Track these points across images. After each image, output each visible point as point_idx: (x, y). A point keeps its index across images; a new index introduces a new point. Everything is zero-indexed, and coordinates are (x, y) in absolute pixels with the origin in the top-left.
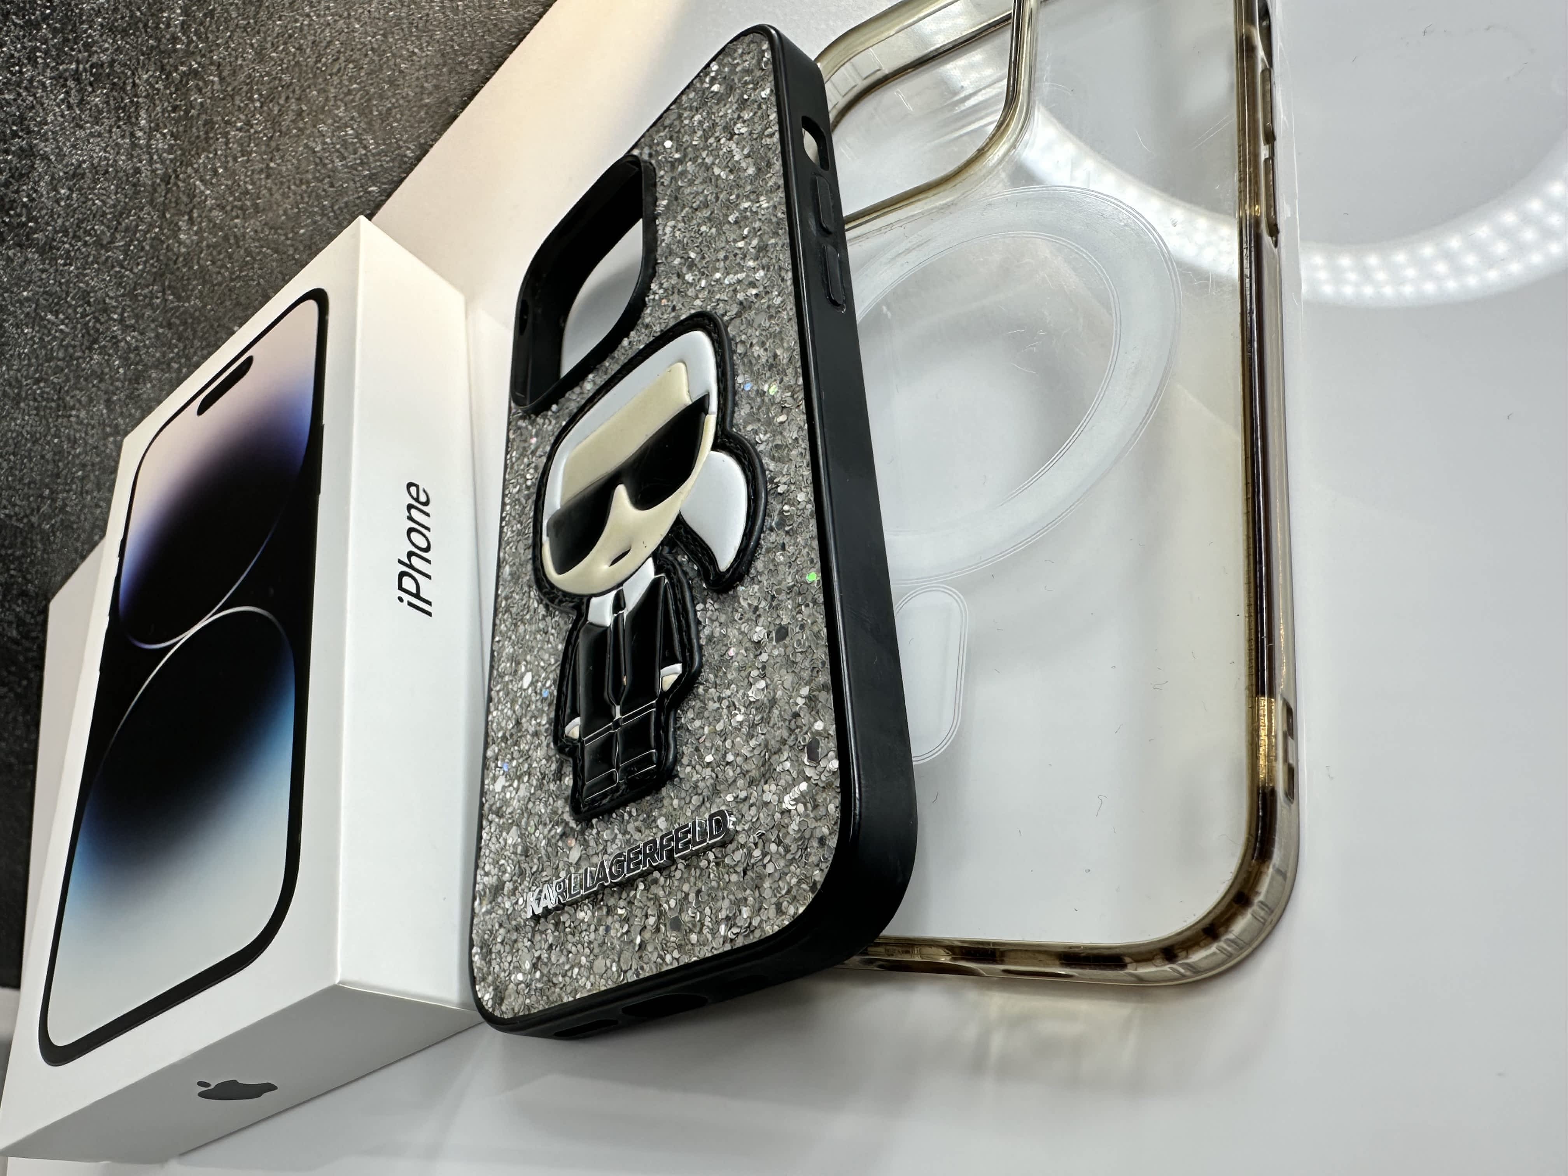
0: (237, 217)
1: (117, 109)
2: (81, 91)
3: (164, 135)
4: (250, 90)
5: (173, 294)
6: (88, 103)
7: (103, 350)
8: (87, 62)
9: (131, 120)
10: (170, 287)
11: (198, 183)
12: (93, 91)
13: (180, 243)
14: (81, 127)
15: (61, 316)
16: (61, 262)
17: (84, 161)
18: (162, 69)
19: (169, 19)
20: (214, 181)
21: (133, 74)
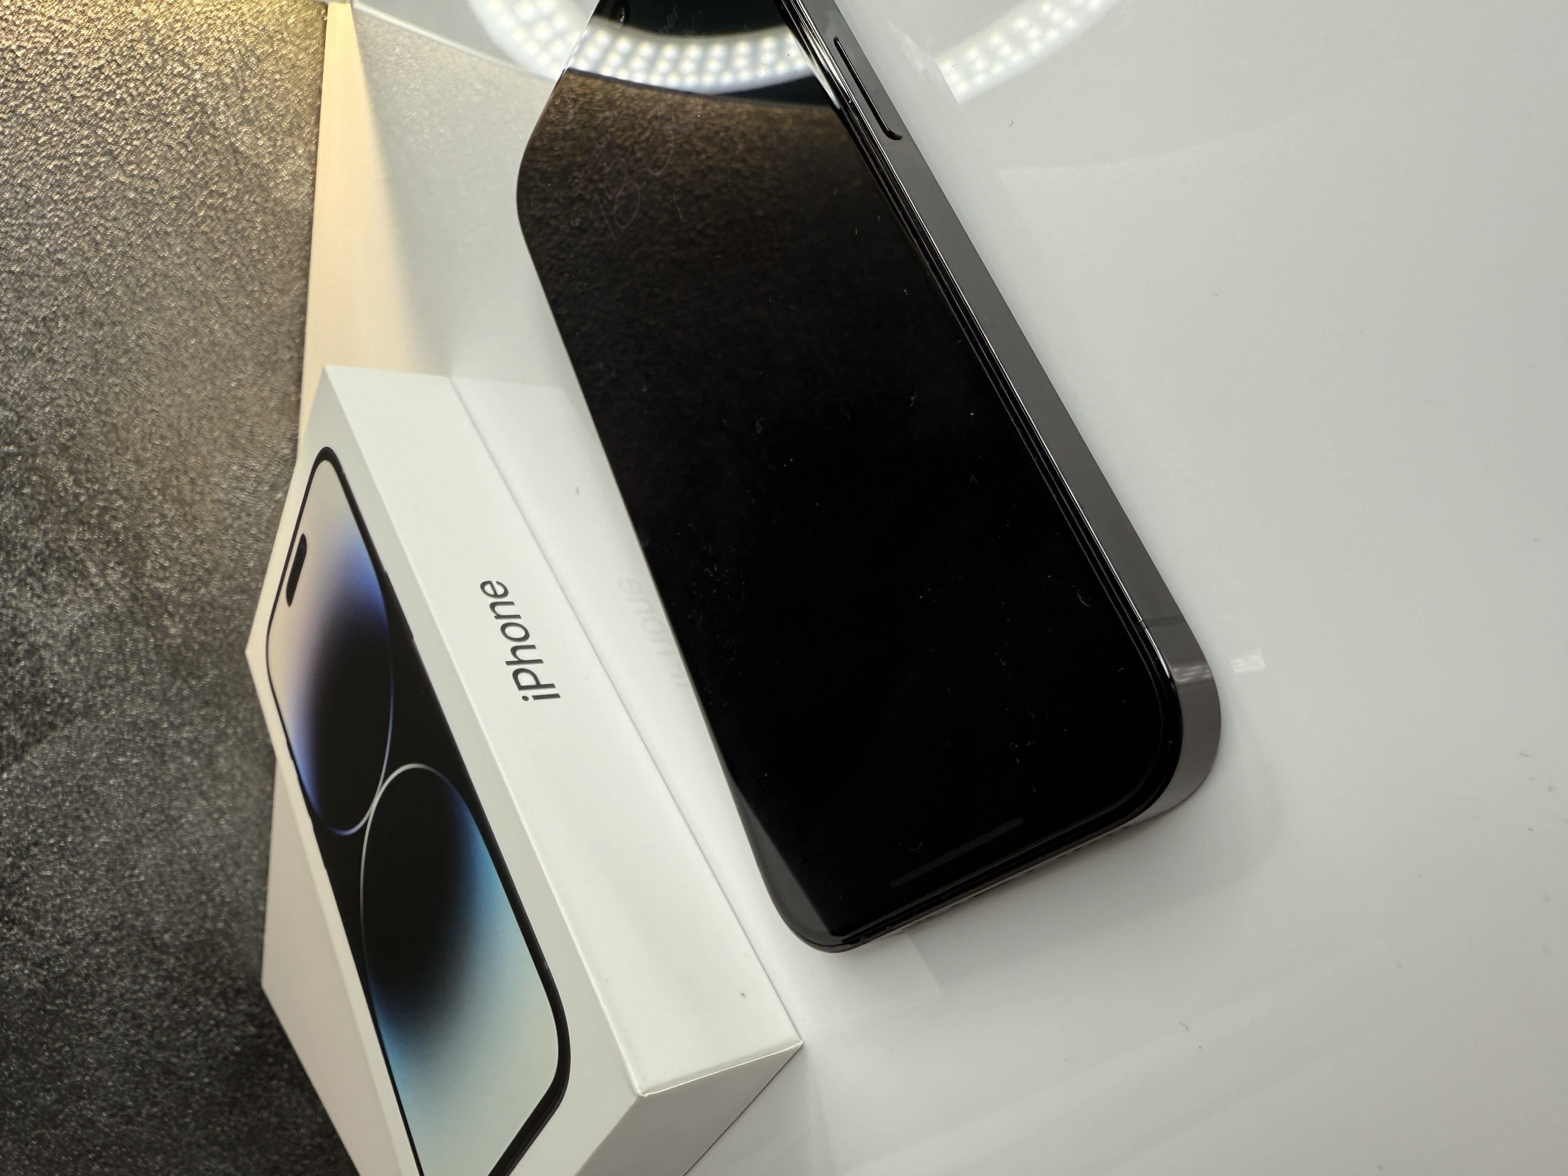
0: (200, 588)
1: (70, 573)
2: (40, 579)
3: (113, 568)
4: (149, 493)
5: (193, 678)
6: (49, 584)
7: (174, 758)
8: (31, 556)
9: (84, 574)
10: (189, 674)
11: (158, 584)
12: (47, 574)
13: (173, 637)
14: (55, 605)
15: (128, 754)
16: (102, 713)
17: (72, 628)
18: (81, 523)
19: (64, 485)
20: (168, 574)
21: (65, 542)
